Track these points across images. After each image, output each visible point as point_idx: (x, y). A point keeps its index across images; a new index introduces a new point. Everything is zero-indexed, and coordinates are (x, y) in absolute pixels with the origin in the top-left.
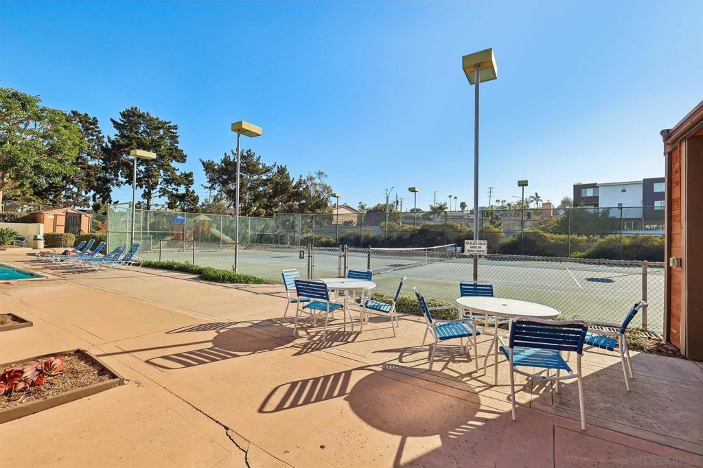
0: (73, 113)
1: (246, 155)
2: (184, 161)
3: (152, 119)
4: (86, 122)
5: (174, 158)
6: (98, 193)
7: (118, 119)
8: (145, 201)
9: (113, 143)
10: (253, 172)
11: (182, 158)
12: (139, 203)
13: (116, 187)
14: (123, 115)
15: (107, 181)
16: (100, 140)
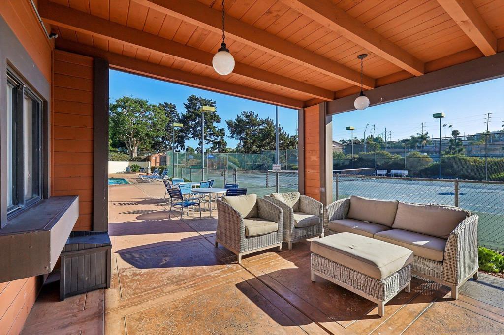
0: (165, 103)
1: (249, 114)
2: (220, 122)
3: (202, 100)
4: (171, 107)
5: (214, 120)
6: (179, 144)
7: (187, 102)
8: (201, 147)
9: (184, 116)
10: (254, 125)
11: (218, 121)
12: (198, 148)
13: (187, 140)
14: (189, 100)
15: (183, 137)
16: (177, 115)
